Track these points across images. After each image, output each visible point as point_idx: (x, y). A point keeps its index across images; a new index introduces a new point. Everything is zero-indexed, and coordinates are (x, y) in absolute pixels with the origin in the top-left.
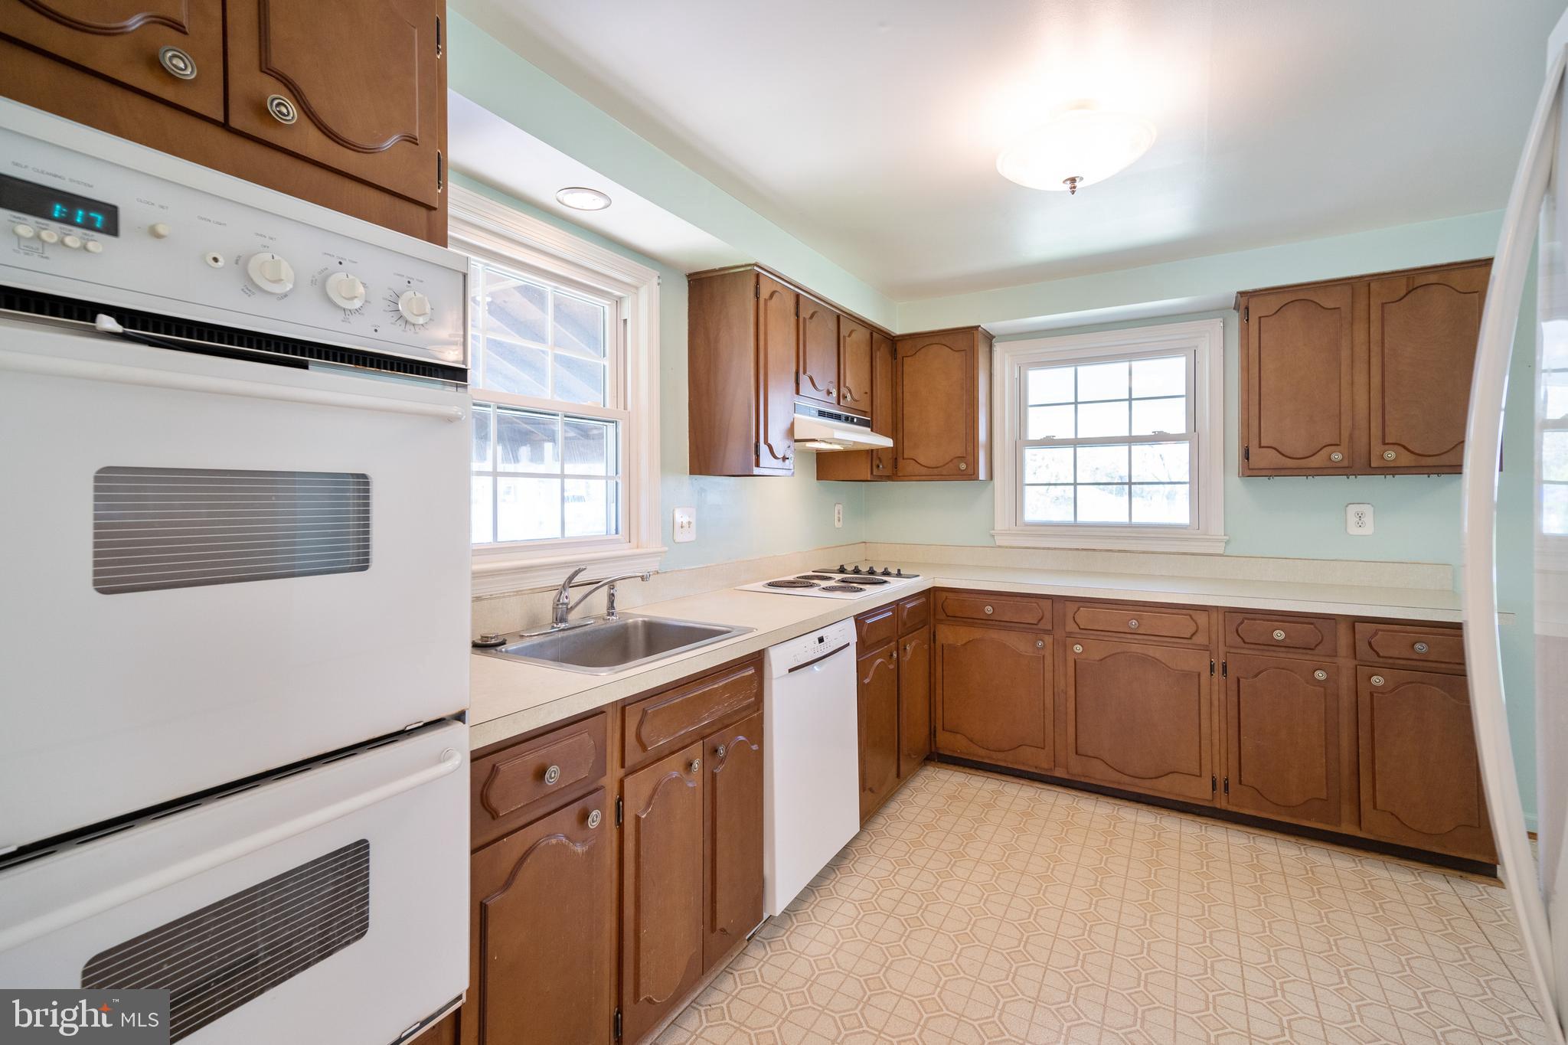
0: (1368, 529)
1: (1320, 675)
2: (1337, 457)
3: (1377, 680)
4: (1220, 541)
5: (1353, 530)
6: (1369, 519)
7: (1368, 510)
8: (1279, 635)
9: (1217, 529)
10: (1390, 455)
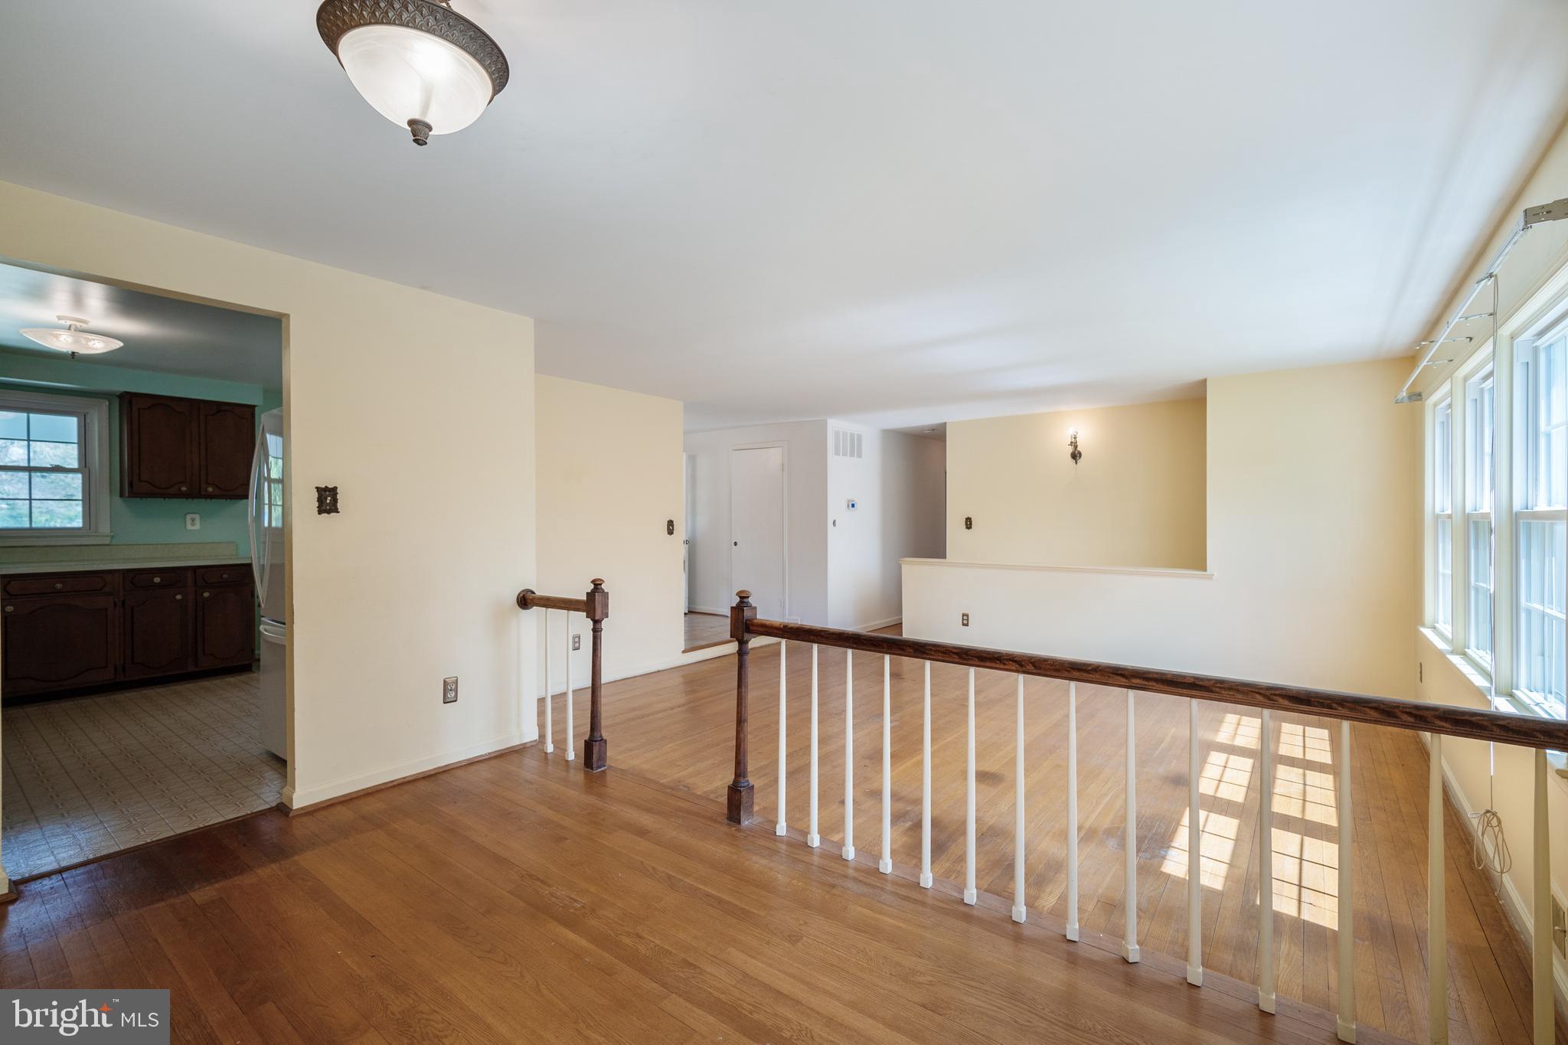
0: (197, 527)
1: (179, 597)
2: (184, 489)
3: (206, 595)
4: (107, 536)
5: (189, 527)
6: (198, 522)
7: (197, 517)
8: (157, 580)
9: (105, 528)
10: (210, 489)
